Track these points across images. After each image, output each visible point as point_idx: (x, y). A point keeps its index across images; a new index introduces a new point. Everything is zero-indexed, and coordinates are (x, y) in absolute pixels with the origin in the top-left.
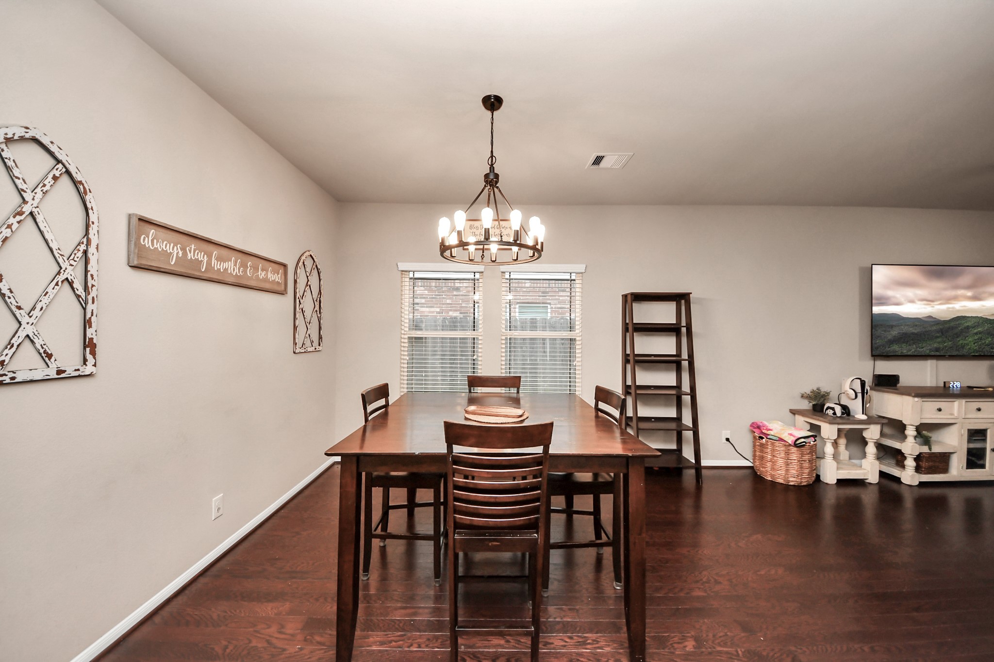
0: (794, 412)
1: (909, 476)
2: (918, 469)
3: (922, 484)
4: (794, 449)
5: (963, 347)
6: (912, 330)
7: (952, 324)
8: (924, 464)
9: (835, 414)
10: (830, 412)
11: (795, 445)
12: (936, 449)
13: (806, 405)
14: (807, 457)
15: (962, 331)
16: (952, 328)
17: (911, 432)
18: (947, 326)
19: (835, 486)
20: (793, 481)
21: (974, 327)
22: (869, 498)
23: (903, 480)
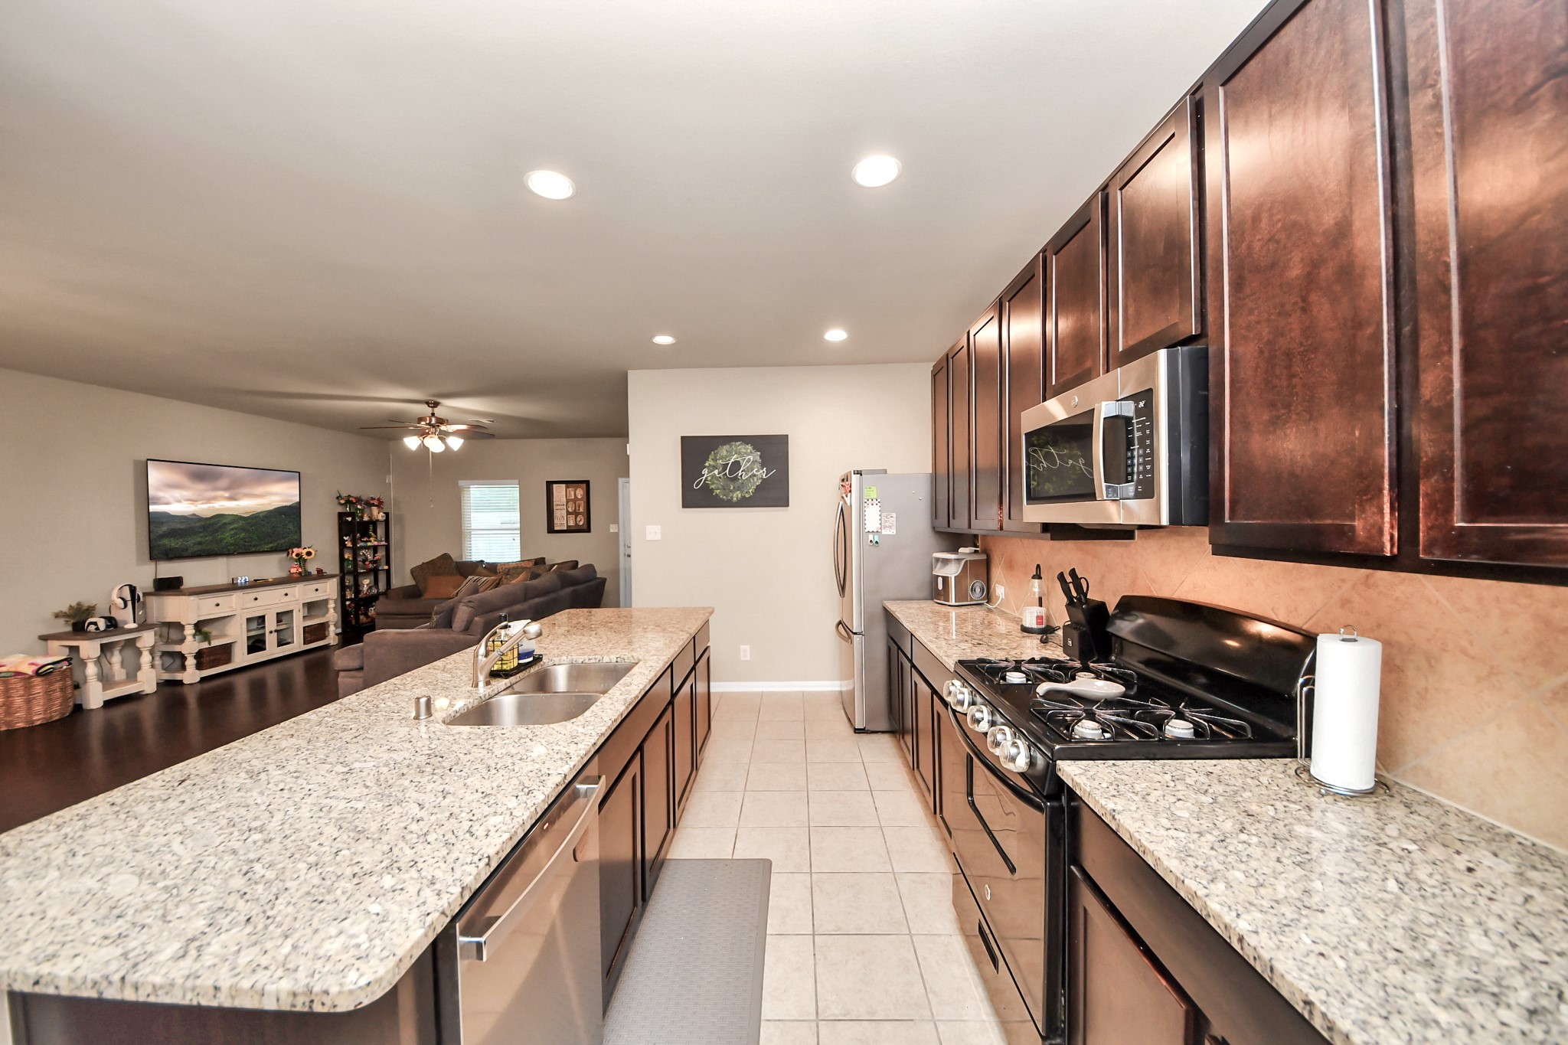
0: (45, 638)
1: (191, 675)
2: (199, 666)
3: (203, 680)
4: (37, 680)
5: (221, 540)
6: (179, 526)
7: (212, 521)
8: (205, 659)
9: (97, 629)
10: (92, 628)
11: (37, 674)
12: (215, 643)
13: (64, 627)
14: (57, 685)
15: (220, 527)
16: (212, 525)
17: (189, 631)
18: (208, 522)
19: (102, 710)
20: (38, 718)
21: (230, 524)
22: (148, 712)
23: (185, 682)
